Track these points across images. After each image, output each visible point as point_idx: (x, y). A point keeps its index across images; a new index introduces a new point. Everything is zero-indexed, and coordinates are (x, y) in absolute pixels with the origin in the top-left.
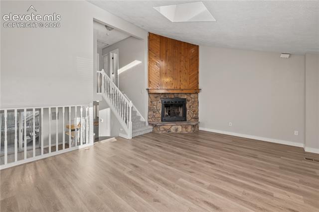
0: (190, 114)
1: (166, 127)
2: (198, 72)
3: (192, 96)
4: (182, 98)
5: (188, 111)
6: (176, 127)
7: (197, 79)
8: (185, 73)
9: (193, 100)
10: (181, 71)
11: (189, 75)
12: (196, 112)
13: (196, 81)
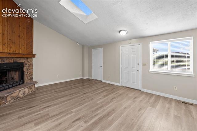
0: (28, 76)
1: (14, 95)
2: (32, 41)
3: (29, 60)
4: (20, 62)
5: (26, 73)
6: (24, 90)
7: (32, 46)
8: (23, 39)
9: (29, 63)
10: (19, 36)
11: (26, 41)
12: (31, 74)
13: (31, 48)
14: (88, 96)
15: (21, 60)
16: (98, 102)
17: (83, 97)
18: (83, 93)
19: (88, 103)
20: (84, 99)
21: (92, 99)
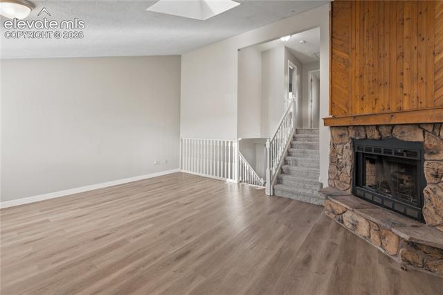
4: (405, 139)
14: (173, 245)
15: (403, 132)
16: (151, 225)
17: (188, 238)
18: (191, 256)
19: (173, 223)
20: (183, 231)
21: (162, 233)
